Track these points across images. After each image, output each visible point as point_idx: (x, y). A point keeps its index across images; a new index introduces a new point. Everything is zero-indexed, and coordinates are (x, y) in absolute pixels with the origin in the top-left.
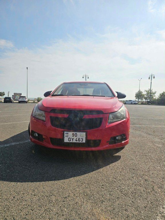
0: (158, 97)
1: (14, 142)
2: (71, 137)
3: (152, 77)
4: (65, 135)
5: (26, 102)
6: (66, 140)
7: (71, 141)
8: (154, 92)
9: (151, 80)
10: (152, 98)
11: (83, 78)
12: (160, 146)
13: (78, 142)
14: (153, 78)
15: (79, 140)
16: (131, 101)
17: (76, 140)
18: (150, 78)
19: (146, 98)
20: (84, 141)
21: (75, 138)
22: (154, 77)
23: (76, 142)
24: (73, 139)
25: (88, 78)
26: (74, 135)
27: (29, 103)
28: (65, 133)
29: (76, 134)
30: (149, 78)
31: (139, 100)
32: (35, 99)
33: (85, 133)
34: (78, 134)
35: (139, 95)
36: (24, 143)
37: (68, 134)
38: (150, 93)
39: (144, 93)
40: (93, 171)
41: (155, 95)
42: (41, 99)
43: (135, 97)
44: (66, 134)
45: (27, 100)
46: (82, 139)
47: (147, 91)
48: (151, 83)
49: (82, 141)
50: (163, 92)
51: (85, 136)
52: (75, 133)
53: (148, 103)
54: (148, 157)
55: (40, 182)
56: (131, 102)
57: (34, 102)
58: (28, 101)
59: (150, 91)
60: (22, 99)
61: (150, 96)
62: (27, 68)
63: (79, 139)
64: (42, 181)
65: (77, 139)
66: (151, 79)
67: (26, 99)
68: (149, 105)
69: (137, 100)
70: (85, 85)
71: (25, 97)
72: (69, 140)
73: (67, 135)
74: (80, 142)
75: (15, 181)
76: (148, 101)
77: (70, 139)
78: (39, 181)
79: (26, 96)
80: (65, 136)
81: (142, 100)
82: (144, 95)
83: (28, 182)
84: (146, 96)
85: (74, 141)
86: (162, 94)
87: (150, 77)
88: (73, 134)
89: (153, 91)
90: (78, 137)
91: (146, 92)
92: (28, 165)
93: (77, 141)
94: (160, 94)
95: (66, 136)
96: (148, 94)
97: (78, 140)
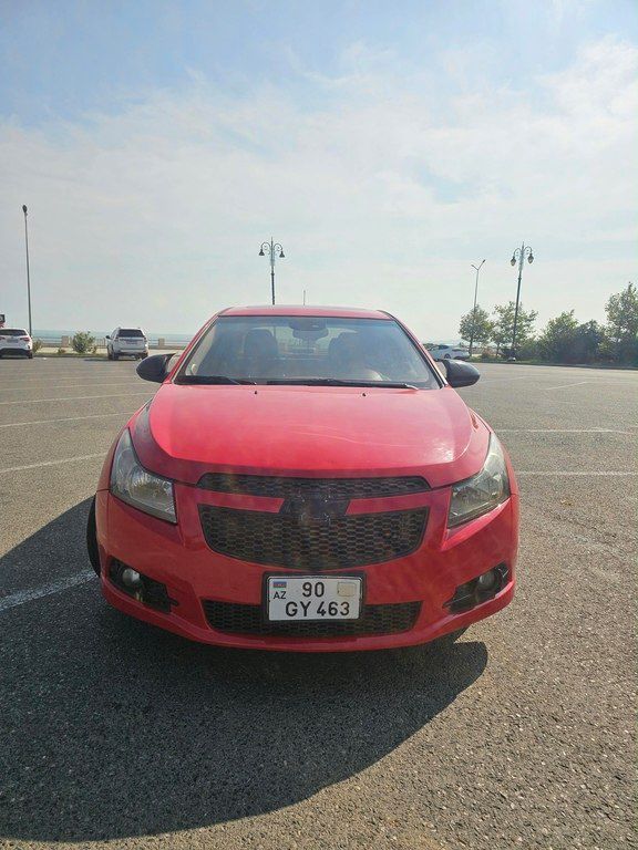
0: (542, 334)
1: (19, 588)
2: (299, 598)
3: (523, 257)
4: (272, 590)
5: (27, 354)
6: (276, 612)
7: (300, 616)
8: (528, 315)
9: (521, 269)
10: (521, 336)
11: (262, 254)
12: (615, 577)
13: (327, 616)
14: (526, 261)
15: (330, 609)
16: (446, 347)
17: (318, 612)
18: (518, 262)
19: (499, 339)
20: (354, 614)
21: (315, 601)
22: (531, 258)
23: (319, 617)
24: (305, 608)
25: (282, 255)
26: (310, 590)
27: (42, 355)
28: (272, 581)
29: (319, 586)
30: (514, 260)
31: (474, 344)
32: (65, 338)
33: (357, 582)
34: (331, 583)
35: (474, 327)
36: (67, 593)
37: (284, 585)
38: (515, 319)
39: (494, 318)
40: (397, 744)
41: (533, 324)
42: (91, 340)
43: (461, 335)
44: (276, 585)
45: (30, 344)
46: (345, 605)
47: (502, 311)
48: (520, 279)
49: (345, 612)
50: (559, 316)
51: (357, 594)
52: (313, 581)
53: (508, 356)
54: (588, 645)
55: (187, 828)
56: (443, 353)
57: (61, 354)
58: (34, 350)
59: (514, 312)
60: (9, 341)
61: (515, 328)
62: (25, 209)
63: (333, 606)
64: (196, 825)
65: (325, 607)
66: (521, 264)
67: (27, 340)
68: (511, 362)
69: (467, 343)
70: (315, 329)
71: (22, 333)
72: (291, 612)
73: (279, 590)
74: (339, 617)
75: (73, 833)
76: (505, 349)
77: (291, 607)
78: (181, 827)
79: (26, 330)
80: (271, 595)
81: (485, 342)
82: (492, 325)
83: (134, 833)
84: (498, 329)
85: (313, 615)
86: (558, 320)
87: (517, 258)
88: (307, 587)
89: (526, 310)
90: (327, 599)
91: (499, 314)
92: (109, 722)
93: (323, 613)
94: (551, 323)
95: (277, 595)
96: (506, 320)
97: (327, 610)
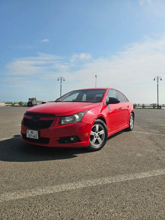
21: (32, 135)
28: (27, 130)
33: (37, 132)
34: (34, 132)
46: (36, 136)
72: (29, 136)
74: (35, 138)
88: (31, 132)
90: (34, 134)
93: (33, 137)
95: (28, 133)
